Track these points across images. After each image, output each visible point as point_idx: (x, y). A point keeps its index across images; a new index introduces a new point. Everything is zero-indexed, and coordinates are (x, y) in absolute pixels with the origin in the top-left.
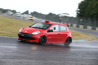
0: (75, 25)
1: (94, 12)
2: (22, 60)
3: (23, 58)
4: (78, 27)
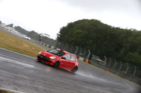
0: (53, 47)
1: (73, 39)
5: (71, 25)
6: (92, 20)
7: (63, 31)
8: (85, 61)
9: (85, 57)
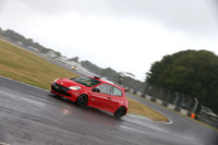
0: (139, 93)
1: (170, 81)
2: (51, 127)
3: (53, 123)
4: (143, 96)
5: (167, 59)
6: (201, 51)
7: (156, 68)
8: (189, 115)
9: (189, 109)
